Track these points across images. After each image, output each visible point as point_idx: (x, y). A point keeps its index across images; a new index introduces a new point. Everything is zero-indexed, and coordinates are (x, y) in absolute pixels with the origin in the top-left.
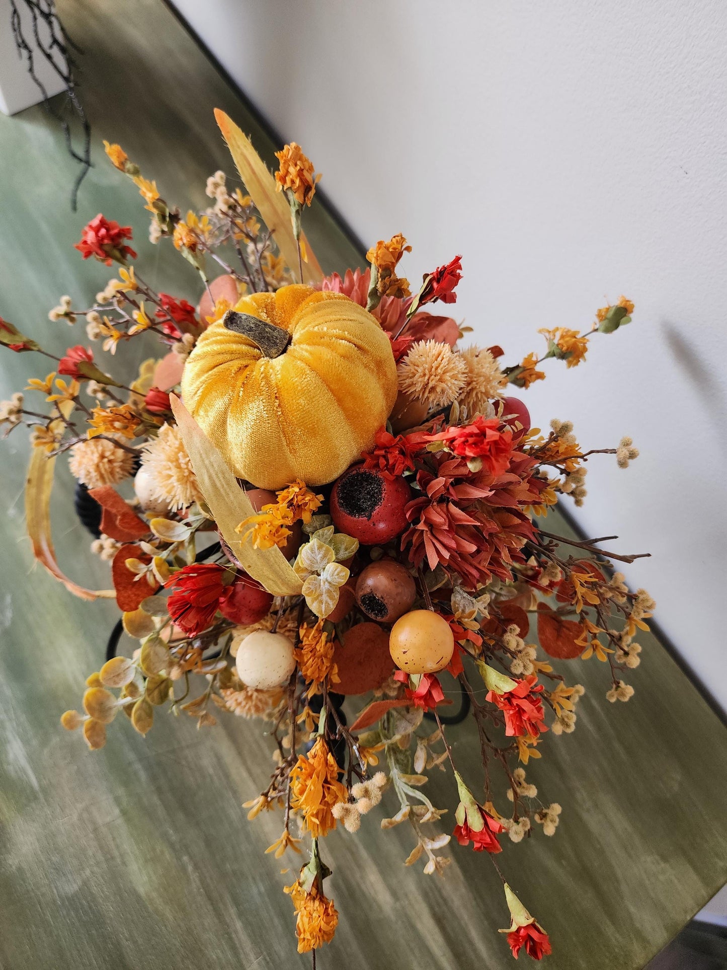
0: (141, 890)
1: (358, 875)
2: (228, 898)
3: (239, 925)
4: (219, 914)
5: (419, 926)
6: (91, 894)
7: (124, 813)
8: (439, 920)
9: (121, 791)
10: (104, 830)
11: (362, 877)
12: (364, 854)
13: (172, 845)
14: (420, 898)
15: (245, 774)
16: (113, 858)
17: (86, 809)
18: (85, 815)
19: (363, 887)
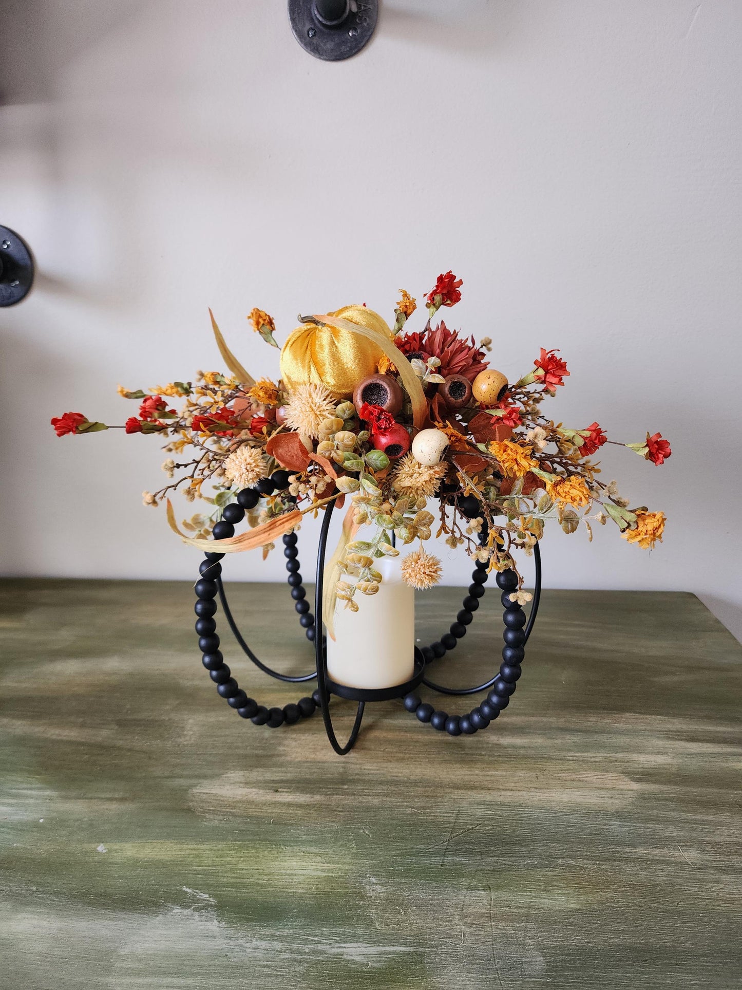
0: (572, 906)
1: (636, 766)
2: (614, 848)
3: (642, 850)
4: (627, 860)
5: (693, 751)
6: (554, 948)
7: (487, 888)
8: (692, 740)
9: (464, 881)
10: (494, 910)
11: (639, 764)
12: (619, 755)
13: (542, 866)
14: (671, 742)
15: (509, 793)
16: (527, 915)
17: (464, 916)
18: (469, 920)
19: (646, 766)
